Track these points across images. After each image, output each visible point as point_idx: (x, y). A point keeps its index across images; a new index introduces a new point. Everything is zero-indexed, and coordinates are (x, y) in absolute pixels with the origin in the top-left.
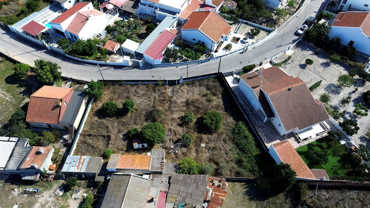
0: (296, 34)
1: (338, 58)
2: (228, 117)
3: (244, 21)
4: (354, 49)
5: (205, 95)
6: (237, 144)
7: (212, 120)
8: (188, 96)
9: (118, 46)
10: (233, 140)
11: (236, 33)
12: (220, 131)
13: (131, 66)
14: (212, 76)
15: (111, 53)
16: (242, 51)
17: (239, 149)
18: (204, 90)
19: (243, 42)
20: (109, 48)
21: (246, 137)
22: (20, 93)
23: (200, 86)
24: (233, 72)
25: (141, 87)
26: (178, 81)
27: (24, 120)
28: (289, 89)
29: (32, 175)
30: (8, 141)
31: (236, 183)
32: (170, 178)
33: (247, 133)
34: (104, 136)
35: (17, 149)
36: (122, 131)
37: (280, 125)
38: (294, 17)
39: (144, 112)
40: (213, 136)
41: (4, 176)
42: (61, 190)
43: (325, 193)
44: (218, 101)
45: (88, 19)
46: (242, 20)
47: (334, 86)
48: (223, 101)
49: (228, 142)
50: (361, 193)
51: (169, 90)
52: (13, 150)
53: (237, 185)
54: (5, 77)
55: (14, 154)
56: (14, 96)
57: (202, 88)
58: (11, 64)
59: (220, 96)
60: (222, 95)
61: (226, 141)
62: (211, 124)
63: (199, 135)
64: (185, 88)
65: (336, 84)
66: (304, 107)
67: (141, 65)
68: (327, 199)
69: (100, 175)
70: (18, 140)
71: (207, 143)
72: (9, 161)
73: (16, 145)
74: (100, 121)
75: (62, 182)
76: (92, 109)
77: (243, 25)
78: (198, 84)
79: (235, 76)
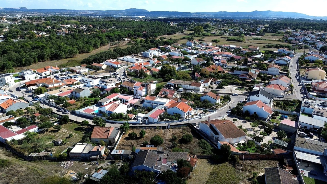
0: (227, 113)
1: (249, 118)
2: (196, 139)
3: (199, 108)
4: (257, 114)
5: (182, 132)
6: (201, 147)
7: (187, 137)
8: (173, 132)
9: (134, 116)
10: (199, 146)
11: (196, 112)
12: (192, 143)
13: (141, 123)
14: (185, 125)
15: (130, 119)
16: (199, 118)
17: (203, 149)
18: (181, 130)
19: (199, 115)
20: (130, 117)
21: (206, 143)
22: (83, 133)
23: (179, 129)
24: (196, 123)
25: (147, 129)
26: (167, 126)
27: (90, 137)
28: (224, 123)
29: (95, 156)
30: (82, 144)
31: (203, 159)
32: (168, 155)
33: (206, 142)
34: (130, 146)
35: (87, 147)
36: (139, 144)
37: (222, 138)
38: (226, 107)
39: (150, 138)
40: (188, 145)
41: (78, 159)
42: (110, 163)
43: (249, 161)
44: (189, 133)
45: (119, 105)
46: (198, 108)
47: (250, 129)
48: (192, 134)
49: (196, 146)
50: (268, 161)
51: (163, 131)
52: (85, 147)
53: (203, 160)
54: (74, 129)
55: (86, 148)
56: (79, 134)
57: (180, 130)
58: (77, 124)
59: (190, 132)
60: (191, 132)
61: (195, 146)
62: (187, 138)
63: (181, 145)
64: (171, 130)
65: (250, 128)
66: (233, 130)
67: (147, 122)
68: (250, 163)
69: (131, 154)
70: (87, 144)
71: (185, 147)
72: (83, 151)
73: (86, 146)
74: (127, 141)
75: (109, 161)
76: (122, 137)
77: (198, 110)
78: (178, 128)
79: (197, 126)
